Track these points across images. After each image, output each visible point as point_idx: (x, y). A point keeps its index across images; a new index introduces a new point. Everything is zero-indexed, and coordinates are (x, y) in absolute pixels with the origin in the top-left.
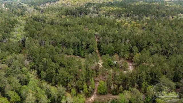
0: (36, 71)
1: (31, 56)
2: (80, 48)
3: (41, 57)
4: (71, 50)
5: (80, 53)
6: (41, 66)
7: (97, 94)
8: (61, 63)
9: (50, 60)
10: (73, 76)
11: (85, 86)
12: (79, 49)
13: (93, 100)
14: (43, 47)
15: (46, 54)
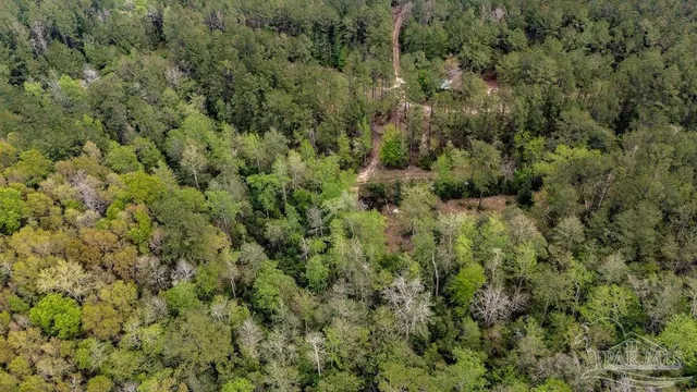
0: (203, 98)
1: (183, 61)
2: (338, 41)
3: (215, 60)
4: (305, 44)
5: (337, 58)
6: (217, 84)
7: (379, 167)
8: (273, 77)
9: (242, 66)
10: (309, 113)
11: (343, 139)
12: (333, 43)
13: (365, 180)
14: (217, 33)
15: (231, 50)
